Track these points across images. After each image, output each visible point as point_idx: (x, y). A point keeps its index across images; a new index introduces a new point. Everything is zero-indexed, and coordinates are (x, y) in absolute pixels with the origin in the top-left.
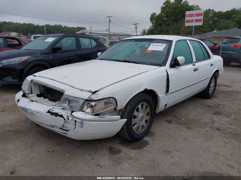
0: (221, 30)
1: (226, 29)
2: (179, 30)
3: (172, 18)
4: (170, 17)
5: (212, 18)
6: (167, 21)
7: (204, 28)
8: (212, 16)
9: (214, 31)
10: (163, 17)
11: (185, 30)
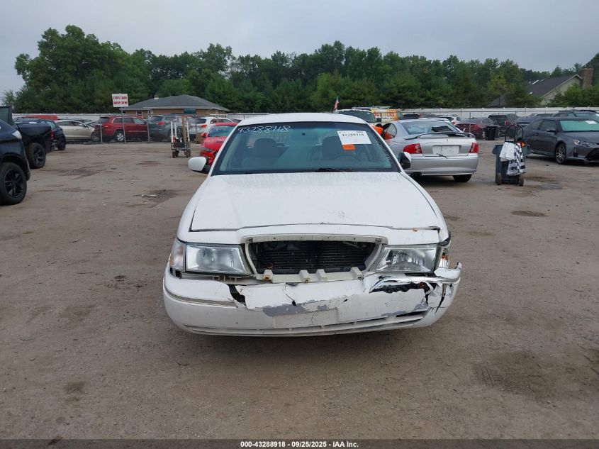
0: (166, 95)
1: (174, 95)
2: (91, 94)
3: (69, 67)
4: (66, 67)
5: (149, 68)
6: (60, 75)
7: (138, 91)
8: (149, 63)
9: (155, 99)
10: (46, 65)
11: (102, 95)
